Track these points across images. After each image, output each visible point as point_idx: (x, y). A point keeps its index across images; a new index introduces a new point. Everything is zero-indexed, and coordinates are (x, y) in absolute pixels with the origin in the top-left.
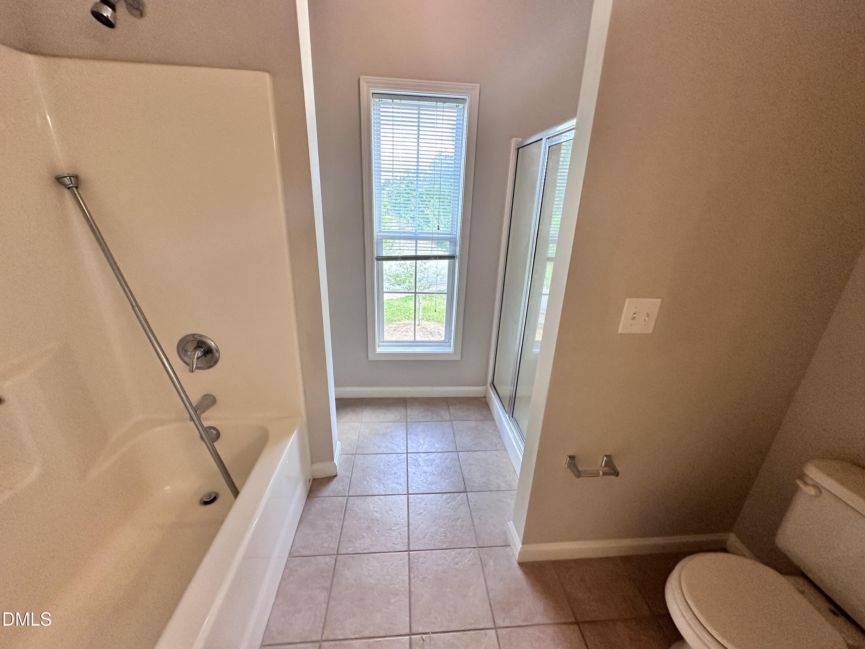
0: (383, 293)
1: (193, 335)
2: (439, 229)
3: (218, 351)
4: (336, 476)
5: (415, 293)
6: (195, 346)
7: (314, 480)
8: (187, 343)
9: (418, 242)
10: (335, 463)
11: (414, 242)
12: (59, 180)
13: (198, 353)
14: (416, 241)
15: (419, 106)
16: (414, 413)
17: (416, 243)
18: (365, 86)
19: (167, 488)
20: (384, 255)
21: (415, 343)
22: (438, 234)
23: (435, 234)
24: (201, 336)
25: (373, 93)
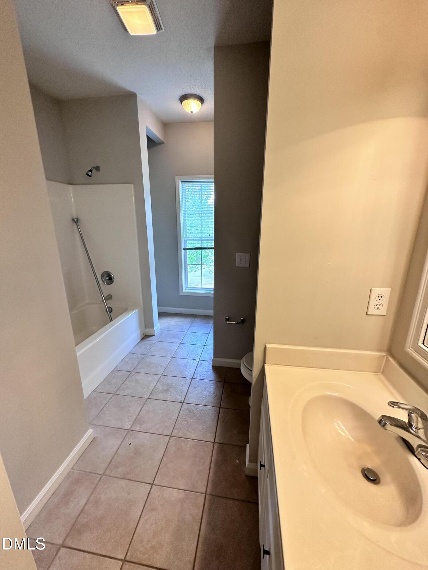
0: (187, 264)
1: (107, 271)
2: (210, 235)
3: (114, 278)
4: (154, 335)
5: (202, 265)
6: (107, 275)
7: (146, 335)
8: (104, 274)
9: (202, 241)
10: (154, 330)
11: (200, 241)
12: (73, 220)
13: (108, 278)
14: (201, 241)
15: (201, 185)
16: (197, 320)
17: (201, 242)
18: (177, 179)
19: (94, 328)
20: (188, 247)
21: (202, 289)
22: (210, 238)
23: (209, 238)
24: (109, 272)
25: (181, 182)
